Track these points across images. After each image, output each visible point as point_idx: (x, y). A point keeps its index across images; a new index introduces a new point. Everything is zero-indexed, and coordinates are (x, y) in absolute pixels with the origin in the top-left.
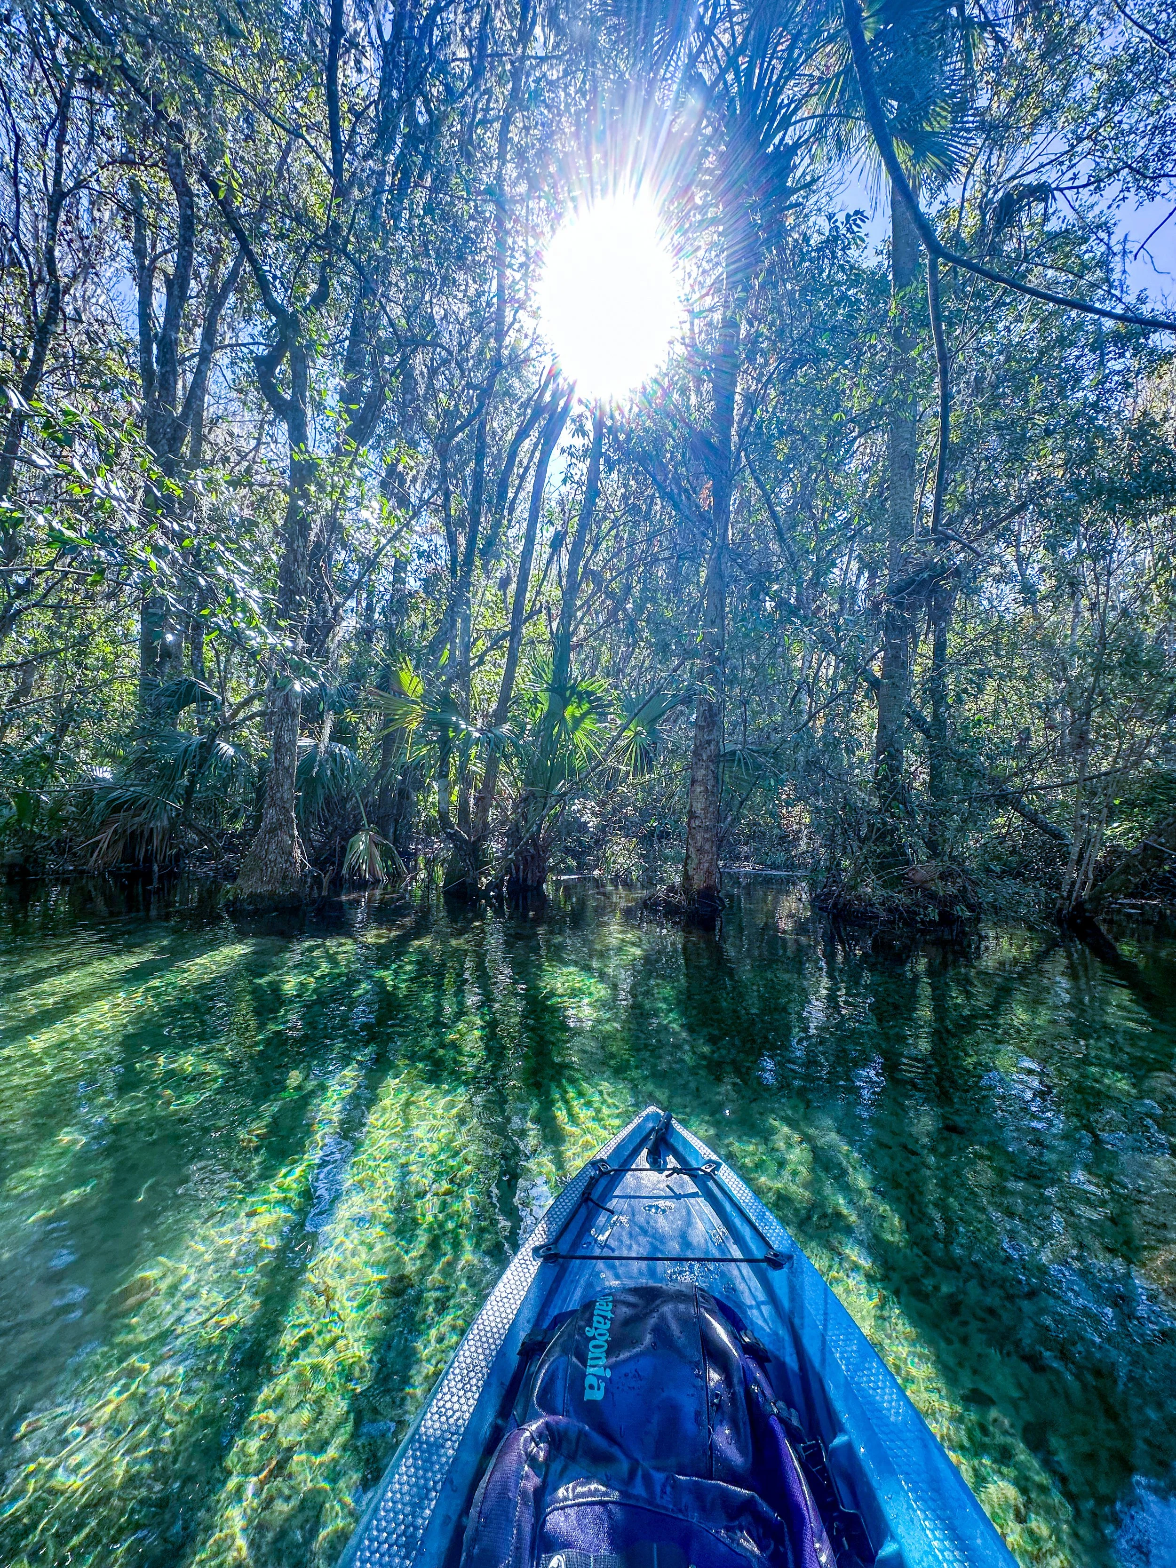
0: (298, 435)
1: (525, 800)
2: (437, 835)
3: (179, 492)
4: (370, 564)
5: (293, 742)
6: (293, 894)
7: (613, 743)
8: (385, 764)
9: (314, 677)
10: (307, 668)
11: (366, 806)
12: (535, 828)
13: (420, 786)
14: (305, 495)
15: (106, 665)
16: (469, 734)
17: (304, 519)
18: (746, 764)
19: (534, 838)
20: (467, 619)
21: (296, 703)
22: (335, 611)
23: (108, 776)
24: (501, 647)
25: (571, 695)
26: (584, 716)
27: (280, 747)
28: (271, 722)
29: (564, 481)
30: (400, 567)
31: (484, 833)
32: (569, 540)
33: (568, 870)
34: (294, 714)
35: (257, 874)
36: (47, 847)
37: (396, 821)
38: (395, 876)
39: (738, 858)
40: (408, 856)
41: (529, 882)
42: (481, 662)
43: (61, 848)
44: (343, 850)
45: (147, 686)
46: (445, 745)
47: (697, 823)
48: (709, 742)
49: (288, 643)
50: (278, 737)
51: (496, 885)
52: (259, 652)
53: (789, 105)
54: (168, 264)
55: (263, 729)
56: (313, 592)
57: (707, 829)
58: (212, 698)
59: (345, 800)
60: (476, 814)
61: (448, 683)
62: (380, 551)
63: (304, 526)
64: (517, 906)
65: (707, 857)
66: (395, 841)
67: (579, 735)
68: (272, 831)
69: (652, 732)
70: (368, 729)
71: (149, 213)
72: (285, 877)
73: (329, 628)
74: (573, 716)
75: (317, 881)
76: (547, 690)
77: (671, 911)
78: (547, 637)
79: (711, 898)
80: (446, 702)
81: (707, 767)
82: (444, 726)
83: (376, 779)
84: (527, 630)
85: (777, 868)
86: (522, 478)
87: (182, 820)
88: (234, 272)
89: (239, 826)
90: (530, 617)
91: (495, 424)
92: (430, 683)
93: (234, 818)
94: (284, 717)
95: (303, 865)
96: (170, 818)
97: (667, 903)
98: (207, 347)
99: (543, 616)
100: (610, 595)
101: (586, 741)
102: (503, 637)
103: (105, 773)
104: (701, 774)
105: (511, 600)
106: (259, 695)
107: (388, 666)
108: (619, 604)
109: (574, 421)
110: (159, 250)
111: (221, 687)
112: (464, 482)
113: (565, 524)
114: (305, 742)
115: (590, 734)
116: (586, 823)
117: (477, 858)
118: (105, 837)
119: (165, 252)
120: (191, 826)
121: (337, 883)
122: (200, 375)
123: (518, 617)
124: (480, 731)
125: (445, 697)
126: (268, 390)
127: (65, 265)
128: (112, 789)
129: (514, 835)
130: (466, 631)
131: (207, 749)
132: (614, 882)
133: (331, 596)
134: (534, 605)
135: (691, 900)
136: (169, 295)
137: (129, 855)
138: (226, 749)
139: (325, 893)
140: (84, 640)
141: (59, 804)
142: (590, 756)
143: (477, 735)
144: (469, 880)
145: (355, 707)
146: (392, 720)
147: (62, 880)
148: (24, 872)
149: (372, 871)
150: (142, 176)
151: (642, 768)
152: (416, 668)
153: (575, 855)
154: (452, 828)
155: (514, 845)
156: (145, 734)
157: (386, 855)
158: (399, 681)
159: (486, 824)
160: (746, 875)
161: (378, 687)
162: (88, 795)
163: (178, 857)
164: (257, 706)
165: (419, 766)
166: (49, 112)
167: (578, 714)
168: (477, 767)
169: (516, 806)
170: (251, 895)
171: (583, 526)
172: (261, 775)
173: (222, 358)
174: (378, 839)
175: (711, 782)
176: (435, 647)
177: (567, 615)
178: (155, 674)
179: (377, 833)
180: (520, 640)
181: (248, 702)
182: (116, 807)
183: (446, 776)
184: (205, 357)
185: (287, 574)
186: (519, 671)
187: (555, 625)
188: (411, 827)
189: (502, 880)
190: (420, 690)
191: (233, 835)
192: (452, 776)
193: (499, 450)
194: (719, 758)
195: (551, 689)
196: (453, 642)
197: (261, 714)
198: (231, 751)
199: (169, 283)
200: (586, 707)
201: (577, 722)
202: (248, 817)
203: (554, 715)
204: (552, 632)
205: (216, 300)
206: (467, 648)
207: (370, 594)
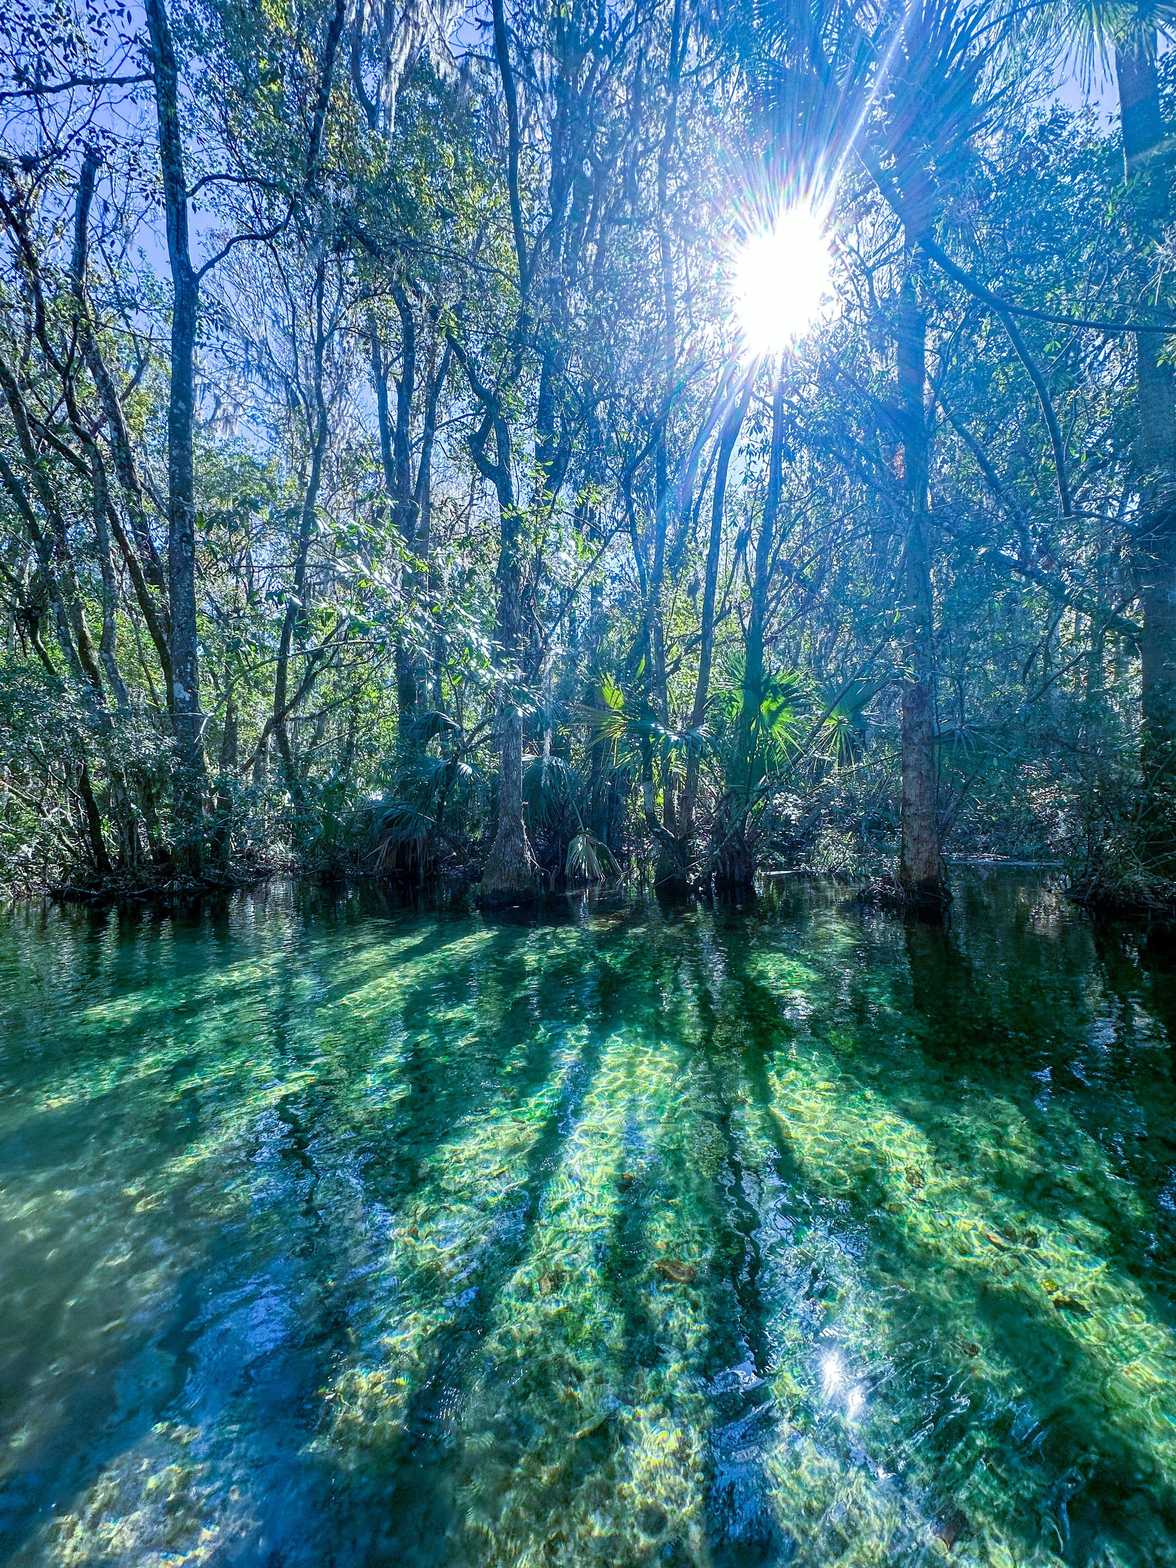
0: (505, 496)
1: (727, 797)
2: (647, 836)
3: (425, 569)
4: (572, 594)
5: (518, 758)
6: (526, 891)
7: (814, 734)
8: (595, 773)
9: (533, 703)
10: (526, 695)
11: (581, 812)
12: (738, 824)
13: (628, 790)
14: (515, 545)
15: (373, 708)
16: (668, 739)
17: (515, 566)
18: (968, 744)
19: (739, 834)
20: (659, 632)
21: (519, 725)
22: (545, 642)
23: (380, 798)
24: (695, 651)
25: (766, 690)
26: (780, 709)
27: (509, 764)
28: (499, 742)
29: (745, 481)
30: (596, 590)
31: (690, 831)
32: (755, 535)
33: (778, 866)
34: (517, 735)
35: (497, 875)
36: (345, 857)
37: (609, 824)
38: (612, 874)
39: (976, 849)
40: (624, 857)
41: (737, 878)
42: (677, 668)
43: (354, 857)
44: (565, 851)
45: (404, 722)
46: (648, 751)
47: (913, 810)
48: (920, 724)
49: (511, 676)
50: (506, 755)
51: (704, 881)
52: (489, 687)
53: (966, 20)
54: (397, 368)
55: (493, 749)
56: (526, 628)
57: (924, 817)
58: (452, 727)
59: (563, 807)
60: (680, 813)
61: (646, 692)
62: (578, 582)
63: (515, 572)
64: (726, 900)
65: (925, 848)
66: (609, 843)
67: (777, 729)
68: (507, 836)
69: (857, 719)
70: (579, 741)
71: (380, 333)
72: (520, 875)
73: (541, 656)
74: (769, 711)
75: (545, 881)
76: (742, 687)
77: (888, 904)
78: (739, 635)
79: (935, 889)
80: (647, 712)
81: (920, 751)
82: (645, 732)
83: (588, 786)
84: (719, 632)
85: (1027, 858)
86: (707, 477)
87: (435, 831)
88: (446, 361)
89: (478, 835)
90: (720, 618)
91: (676, 430)
92: (629, 695)
93: (474, 827)
94: (509, 739)
95: (533, 866)
96: (428, 830)
97: (884, 896)
98: (429, 431)
99: (734, 614)
100: (803, 582)
101: (786, 735)
102: (695, 641)
103: (377, 796)
104: (912, 759)
105: (700, 604)
106: (490, 721)
107: (593, 683)
108: (813, 589)
109: (749, 420)
110: (390, 359)
111: (460, 719)
112: (651, 492)
113: (748, 522)
114: (527, 757)
115: (787, 727)
116: (788, 817)
117: (684, 854)
118: (383, 847)
119: (394, 360)
120: (443, 836)
121: (562, 882)
122: (426, 455)
123: (708, 619)
124: (680, 734)
125: (644, 705)
126: (480, 460)
127: (327, 393)
128: (385, 808)
129: (718, 832)
130: (660, 641)
131: (452, 770)
132: (828, 876)
133: (541, 629)
134: (723, 605)
135: (909, 892)
136: (400, 396)
137: (401, 862)
138: (466, 768)
139: (552, 889)
140: (356, 690)
141: (351, 822)
142: (791, 749)
143: (675, 738)
144: (678, 877)
145: (566, 722)
146: (599, 732)
147: (356, 882)
148: (332, 877)
149: (590, 869)
150: (375, 303)
151: (849, 758)
152: (617, 681)
153: (782, 850)
154: (658, 827)
155: (719, 841)
156: (408, 761)
157: (602, 854)
158: (602, 695)
159: (691, 823)
160: (985, 866)
161: (584, 702)
162: (369, 813)
163: (436, 862)
164: (487, 731)
165: (625, 771)
166: (311, 277)
167: (774, 707)
168: (678, 769)
169: (719, 803)
170: (494, 891)
171: (768, 520)
172: (494, 791)
173: (440, 435)
174: (594, 840)
175: (926, 766)
176: (633, 661)
177: (760, 608)
178: (409, 711)
179: (592, 835)
180: (712, 642)
181: (480, 728)
182: (389, 823)
183: (650, 779)
184: (428, 440)
185: (504, 613)
186: (713, 671)
187: (746, 622)
188: (622, 831)
189: (710, 877)
190: (621, 701)
191: (474, 843)
192: (656, 779)
193: (682, 456)
194: (932, 740)
195: (745, 686)
196: (648, 652)
197: (491, 737)
198: (470, 771)
199: (399, 386)
200: (782, 700)
201: (774, 715)
202: (486, 827)
203: (750, 711)
204: (744, 629)
205: (434, 387)
206: (661, 655)
207: (572, 621)
